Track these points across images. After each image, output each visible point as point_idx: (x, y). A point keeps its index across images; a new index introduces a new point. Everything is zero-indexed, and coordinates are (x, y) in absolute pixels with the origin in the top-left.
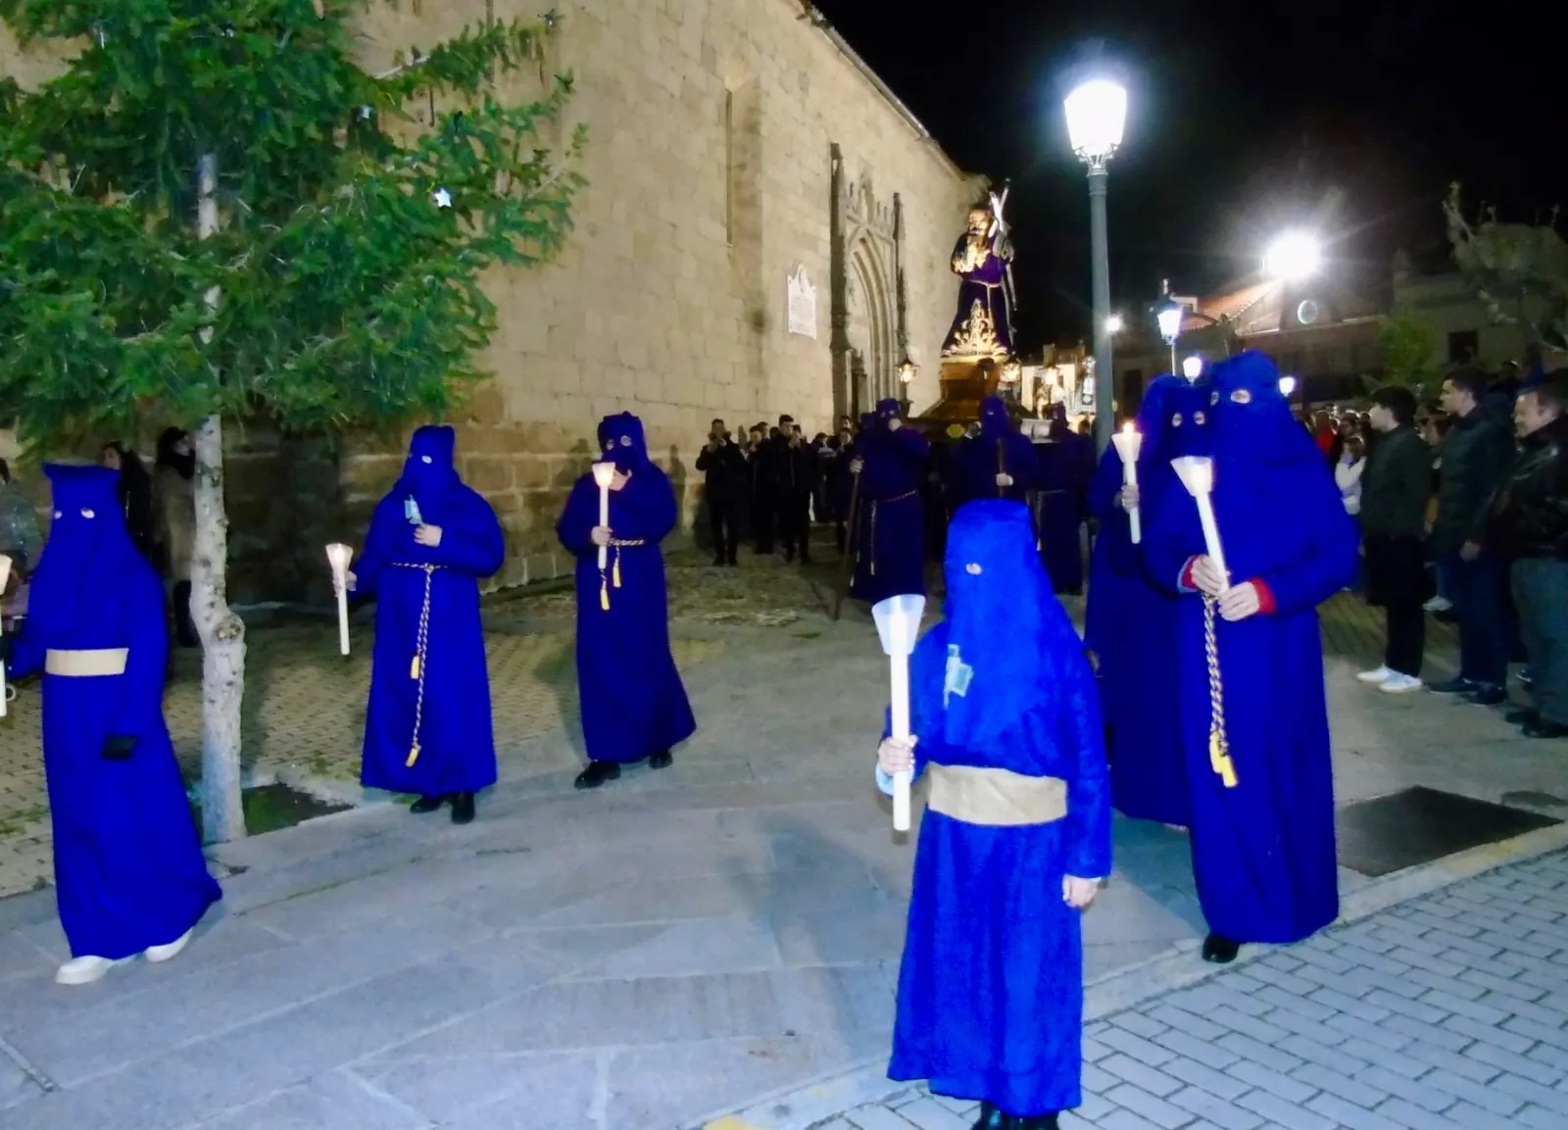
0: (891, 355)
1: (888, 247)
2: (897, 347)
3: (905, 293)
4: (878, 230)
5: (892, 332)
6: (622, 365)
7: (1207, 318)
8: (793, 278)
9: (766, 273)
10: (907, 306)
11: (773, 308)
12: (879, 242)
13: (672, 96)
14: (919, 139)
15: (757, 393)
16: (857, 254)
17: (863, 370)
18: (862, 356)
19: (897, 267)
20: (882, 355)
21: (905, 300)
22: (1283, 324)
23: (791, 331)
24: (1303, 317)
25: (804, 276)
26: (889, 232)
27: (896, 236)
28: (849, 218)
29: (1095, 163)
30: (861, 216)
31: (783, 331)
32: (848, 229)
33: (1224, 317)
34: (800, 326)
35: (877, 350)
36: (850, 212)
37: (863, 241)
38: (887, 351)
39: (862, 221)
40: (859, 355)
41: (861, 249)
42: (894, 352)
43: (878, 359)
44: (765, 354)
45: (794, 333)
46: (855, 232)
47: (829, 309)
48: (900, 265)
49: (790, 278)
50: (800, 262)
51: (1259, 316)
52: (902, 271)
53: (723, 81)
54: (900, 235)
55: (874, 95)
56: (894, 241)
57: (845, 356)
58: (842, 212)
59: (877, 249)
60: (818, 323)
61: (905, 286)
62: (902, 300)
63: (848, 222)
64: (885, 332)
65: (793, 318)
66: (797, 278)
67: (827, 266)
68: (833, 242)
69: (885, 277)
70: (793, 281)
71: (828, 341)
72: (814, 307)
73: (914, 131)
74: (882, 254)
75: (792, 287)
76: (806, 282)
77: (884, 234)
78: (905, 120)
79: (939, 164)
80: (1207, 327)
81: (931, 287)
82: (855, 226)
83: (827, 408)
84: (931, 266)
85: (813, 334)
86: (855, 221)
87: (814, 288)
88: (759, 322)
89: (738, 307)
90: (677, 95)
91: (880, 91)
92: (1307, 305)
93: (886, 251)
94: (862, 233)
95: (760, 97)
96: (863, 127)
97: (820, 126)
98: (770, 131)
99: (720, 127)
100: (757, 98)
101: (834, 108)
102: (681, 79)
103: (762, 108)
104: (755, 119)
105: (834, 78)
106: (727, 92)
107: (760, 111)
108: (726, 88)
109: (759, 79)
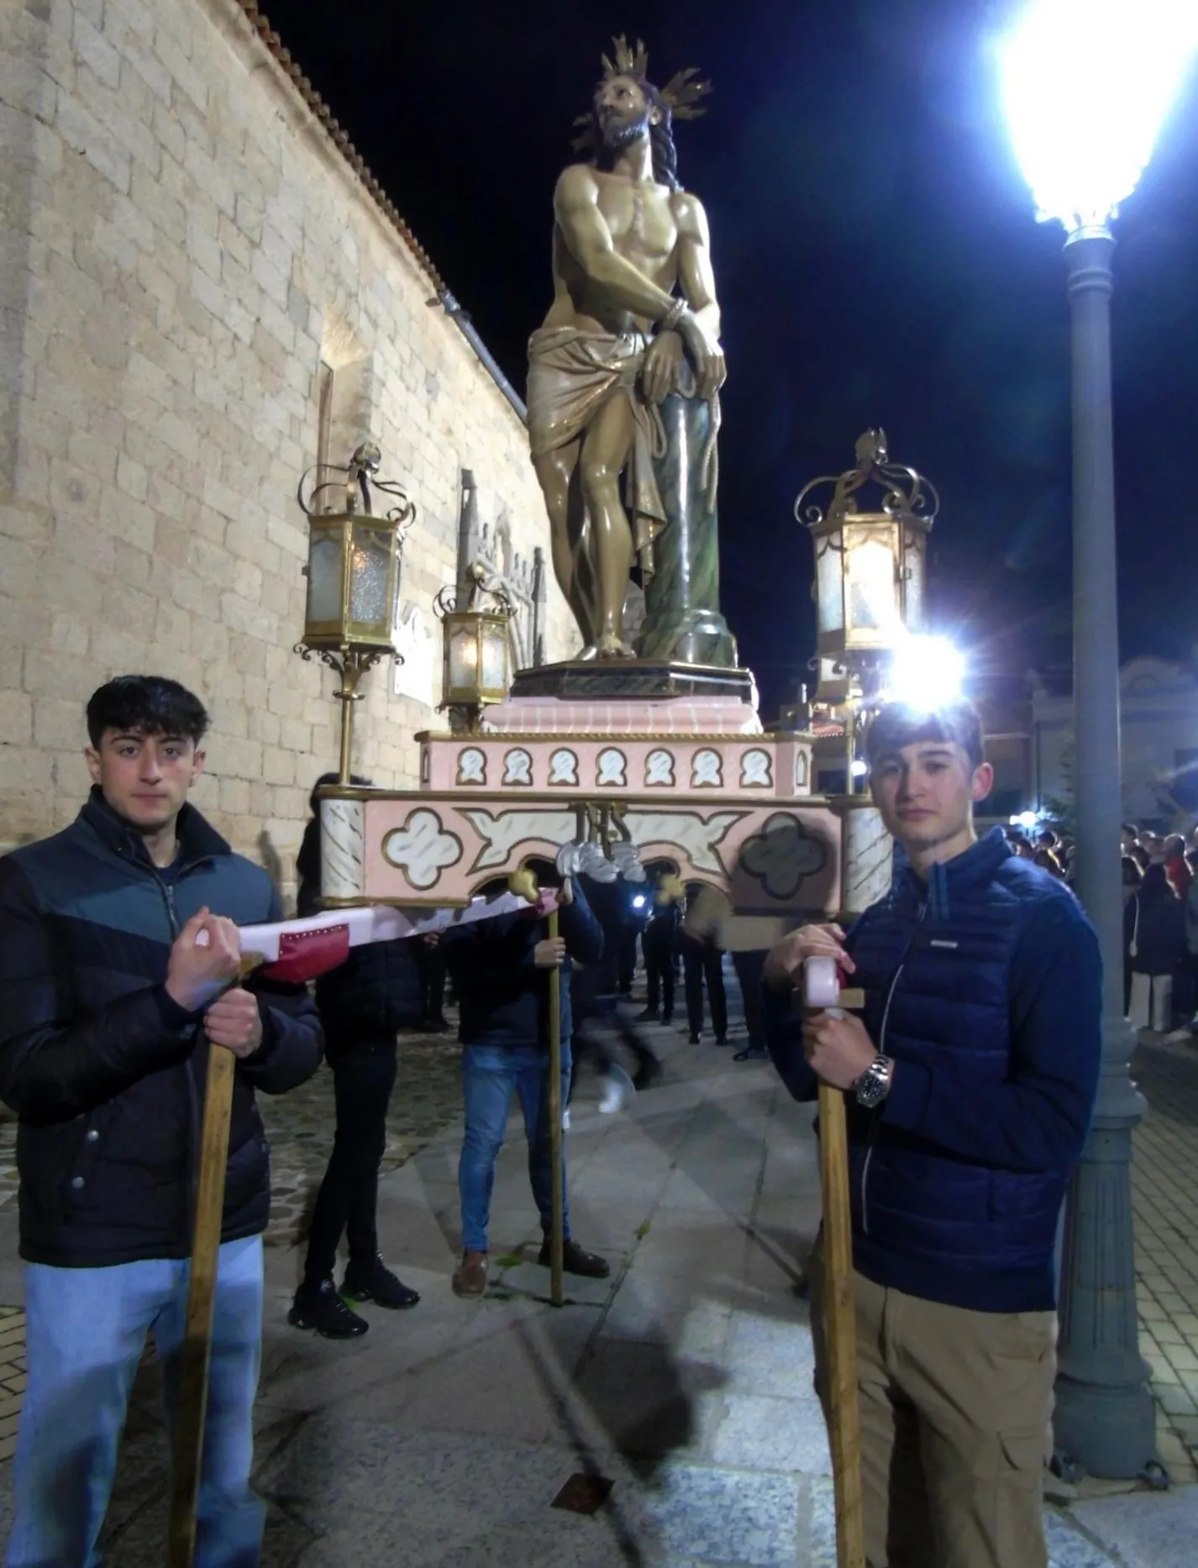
1: (526, 609)
4: (515, 586)
8: (405, 623)
13: (236, 337)
19: (535, 634)
23: (397, 691)
25: (418, 624)
27: (535, 597)
30: (495, 564)
31: (387, 691)
34: (409, 686)
36: (482, 554)
39: (495, 572)
45: (401, 695)
48: (539, 631)
49: (400, 622)
50: (416, 605)
52: (540, 638)
54: (540, 598)
56: (533, 605)
58: (472, 555)
60: (435, 685)
61: (543, 655)
66: (410, 623)
68: (458, 590)
69: (521, 644)
70: (404, 628)
76: (421, 632)
77: (523, 592)
86: (488, 570)
90: (246, 339)
93: (522, 612)
95: (371, 383)
96: (503, 460)
97: (450, 444)
98: (382, 431)
99: (310, 404)
100: (367, 384)
101: (468, 427)
102: (253, 319)
103: (374, 397)
104: (362, 410)
105: (471, 393)
106: (326, 369)
107: (370, 401)
108: (323, 362)
109: (370, 360)
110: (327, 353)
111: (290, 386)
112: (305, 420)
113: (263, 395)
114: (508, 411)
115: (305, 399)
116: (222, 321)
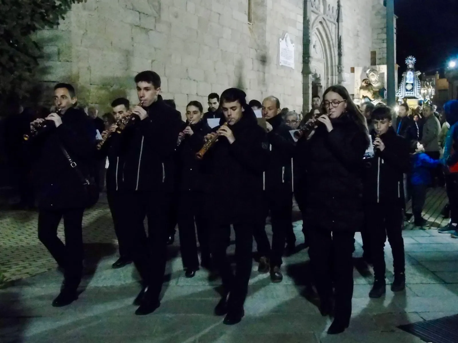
0: (334, 77)
1: (334, 26)
2: (337, 73)
3: (342, 47)
4: (328, 18)
5: (335, 66)
6: (190, 79)
8: (283, 39)
9: (268, 37)
11: (271, 53)
12: (329, 24)
15: (262, 93)
16: (318, 29)
17: (320, 84)
18: (320, 77)
19: (338, 35)
20: (330, 77)
21: (342, 51)
23: (280, 64)
25: (288, 39)
26: (334, 20)
27: (338, 21)
28: (313, 11)
30: (320, 11)
31: (277, 65)
32: (312, 17)
34: (286, 62)
35: (327, 75)
36: (313, 9)
37: (321, 22)
38: (332, 75)
39: (320, 13)
40: (318, 76)
41: (320, 27)
42: (336, 75)
43: (328, 79)
44: (266, 75)
45: (282, 66)
46: (316, 18)
47: (301, 55)
48: (340, 34)
49: (280, 40)
50: (287, 32)
52: (340, 37)
54: (340, 21)
56: (337, 23)
57: (309, 77)
58: (309, 8)
59: (328, 27)
60: (295, 61)
61: (342, 44)
62: (340, 51)
63: (312, 14)
64: (332, 66)
65: (282, 58)
66: (284, 39)
67: (301, 34)
68: (304, 23)
69: (332, 40)
70: (282, 41)
71: (301, 69)
72: (293, 54)
74: (330, 30)
75: (282, 44)
76: (289, 42)
77: (332, 20)
81: (357, 46)
82: (316, 16)
83: (300, 101)
84: (357, 35)
85: (293, 66)
86: (316, 13)
87: (293, 44)
88: (264, 60)
89: (253, 53)
93: (333, 28)
94: (320, 19)
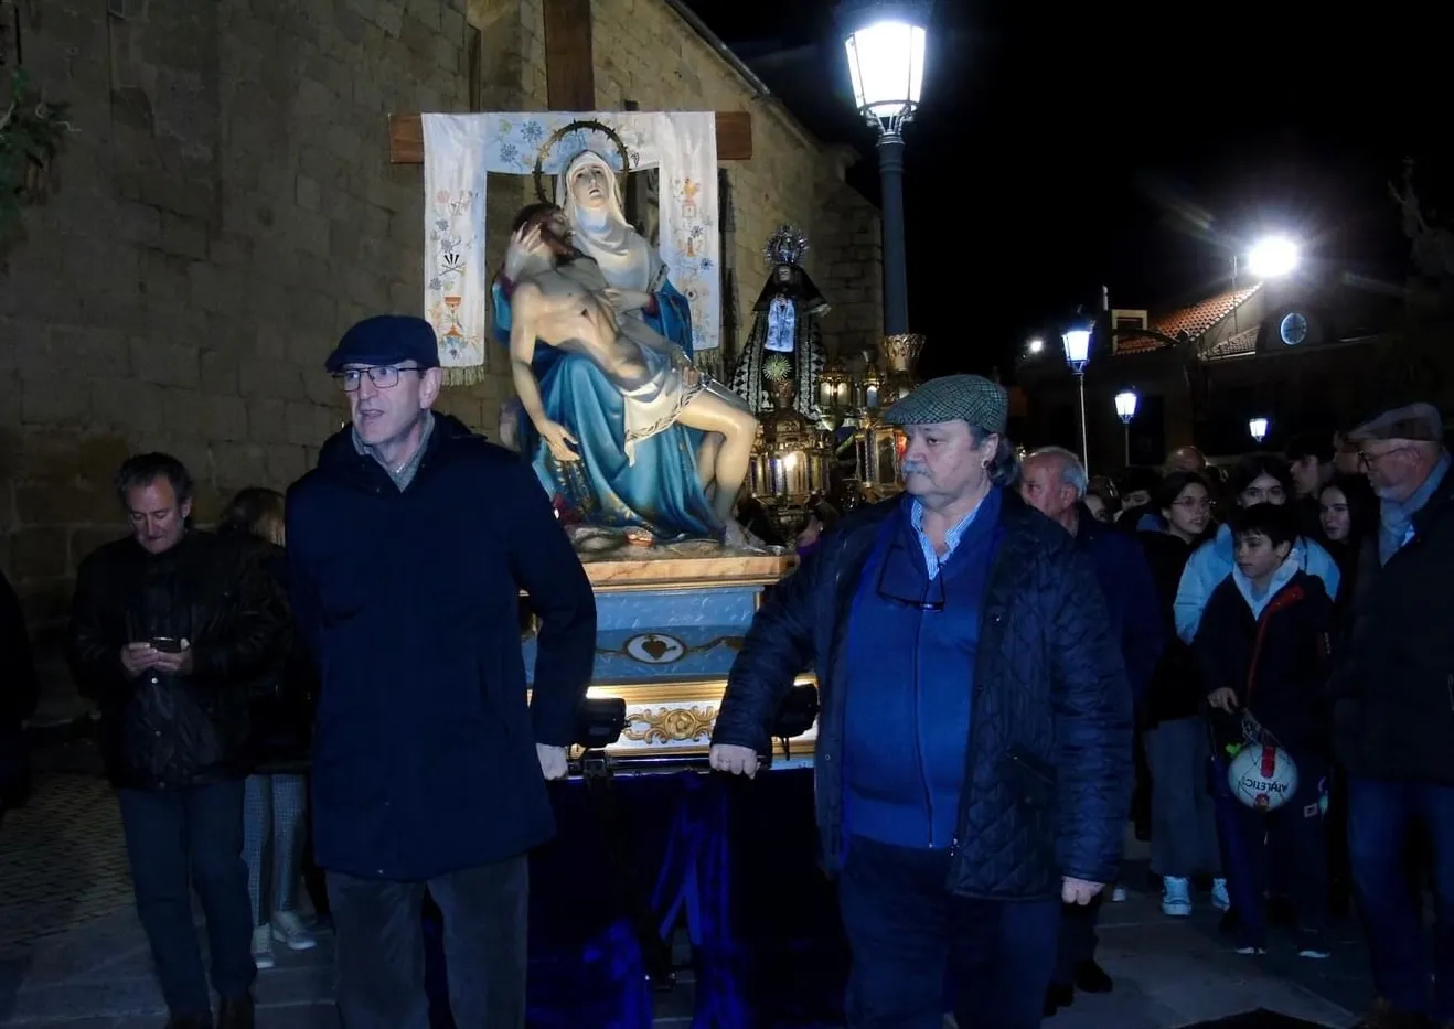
7: (1160, 337)
10: (738, 322)
13: (387, 34)
14: (757, 97)
19: (724, 268)
21: (735, 313)
22: (1261, 344)
24: (1287, 336)
27: (722, 227)
28: (651, 202)
29: (886, 129)
32: (650, 218)
33: (1182, 335)
51: (1230, 334)
53: (464, 17)
55: (689, 37)
58: (642, 192)
62: (731, 313)
63: (651, 208)
73: (748, 85)
78: (735, 71)
79: (785, 130)
80: (1159, 349)
90: (396, 33)
91: (696, 30)
92: (1294, 320)
95: (519, 37)
96: (674, 79)
97: (610, 77)
98: (534, 85)
99: (460, 78)
100: (516, 39)
101: (629, 53)
102: (401, 12)
103: (523, 52)
104: (512, 67)
105: (631, 13)
106: (473, 31)
107: (520, 56)
108: (470, 25)
109: (517, 14)
110: (473, 16)
111: (439, 66)
112: (456, 97)
113: (414, 83)
114: (676, 21)
115: (455, 75)
116: (373, 23)
